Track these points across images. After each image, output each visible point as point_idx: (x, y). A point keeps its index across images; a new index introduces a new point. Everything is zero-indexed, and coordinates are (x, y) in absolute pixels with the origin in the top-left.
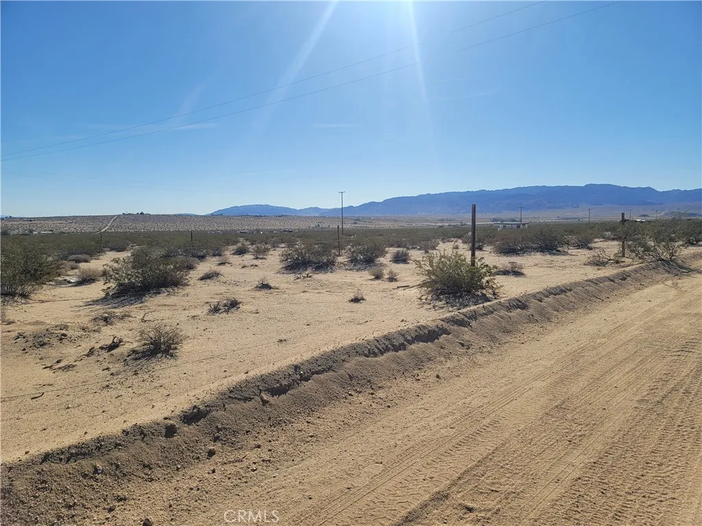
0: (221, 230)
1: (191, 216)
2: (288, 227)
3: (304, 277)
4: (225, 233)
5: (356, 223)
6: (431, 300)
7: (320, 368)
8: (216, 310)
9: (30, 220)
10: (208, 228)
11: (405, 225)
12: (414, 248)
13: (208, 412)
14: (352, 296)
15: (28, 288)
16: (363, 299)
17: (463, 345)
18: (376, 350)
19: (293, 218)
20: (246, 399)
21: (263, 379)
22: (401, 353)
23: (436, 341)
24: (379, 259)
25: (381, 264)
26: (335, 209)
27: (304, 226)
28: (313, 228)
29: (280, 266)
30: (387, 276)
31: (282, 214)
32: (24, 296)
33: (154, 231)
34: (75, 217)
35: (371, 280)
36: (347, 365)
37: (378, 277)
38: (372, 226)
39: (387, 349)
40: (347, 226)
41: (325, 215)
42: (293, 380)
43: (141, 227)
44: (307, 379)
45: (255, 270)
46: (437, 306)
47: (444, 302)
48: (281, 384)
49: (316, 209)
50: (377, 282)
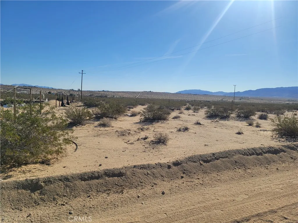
0: (180, 100)
1: (168, 93)
2: (208, 100)
3: (215, 122)
4: (181, 101)
5: (240, 100)
6: (278, 138)
7: (223, 156)
8: (179, 130)
9: (114, 92)
10: (175, 98)
11: (267, 102)
12: (271, 113)
13: (181, 164)
14: (237, 131)
15: (117, 116)
16: (243, 133)
17: (292, 158)
18: (248, 154)
19: (210, 96)
20: (194, 162)
21: (200, 156)
22: (260, 156)
23: (278, 154)
24: (252, 116)
25: (252, 119)
26: (231, 93)
27: (216, 99)
28: (220, 101)
29: (205, 116)
30: (255, 125)
31: (206, 94)
32: (115, 118)
33: (154, 99)
34: (128, 92)
35: (247, 126)
36: (235, 157)
37: (250, 125)
38: (249, 101)
39: (253, 154)
40: (236, 101)
41: (226, 95)
42: (212, 159)
43: (149, 97)
44: (218, 159)
45: (194, 117)
46: (281, 141)
47: (285, 139)
48: (207, 159)
49: (222, 92)
50: (250, 127)
